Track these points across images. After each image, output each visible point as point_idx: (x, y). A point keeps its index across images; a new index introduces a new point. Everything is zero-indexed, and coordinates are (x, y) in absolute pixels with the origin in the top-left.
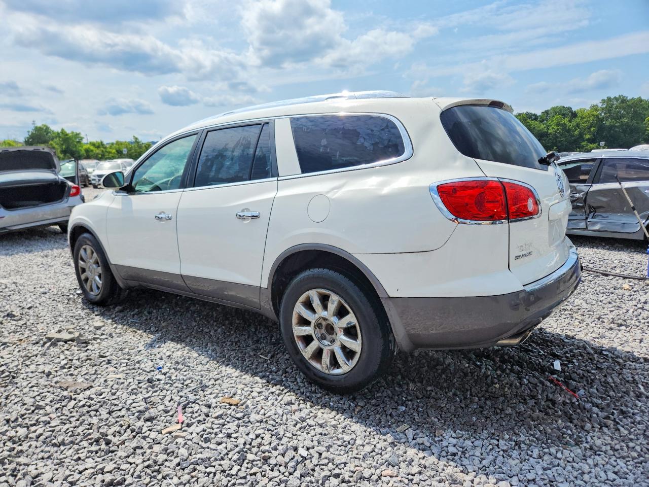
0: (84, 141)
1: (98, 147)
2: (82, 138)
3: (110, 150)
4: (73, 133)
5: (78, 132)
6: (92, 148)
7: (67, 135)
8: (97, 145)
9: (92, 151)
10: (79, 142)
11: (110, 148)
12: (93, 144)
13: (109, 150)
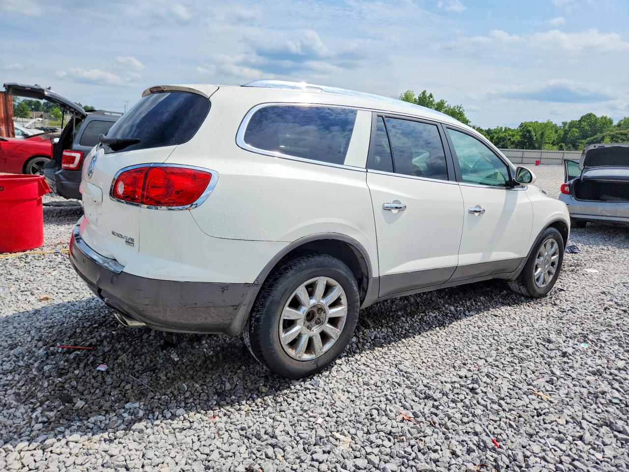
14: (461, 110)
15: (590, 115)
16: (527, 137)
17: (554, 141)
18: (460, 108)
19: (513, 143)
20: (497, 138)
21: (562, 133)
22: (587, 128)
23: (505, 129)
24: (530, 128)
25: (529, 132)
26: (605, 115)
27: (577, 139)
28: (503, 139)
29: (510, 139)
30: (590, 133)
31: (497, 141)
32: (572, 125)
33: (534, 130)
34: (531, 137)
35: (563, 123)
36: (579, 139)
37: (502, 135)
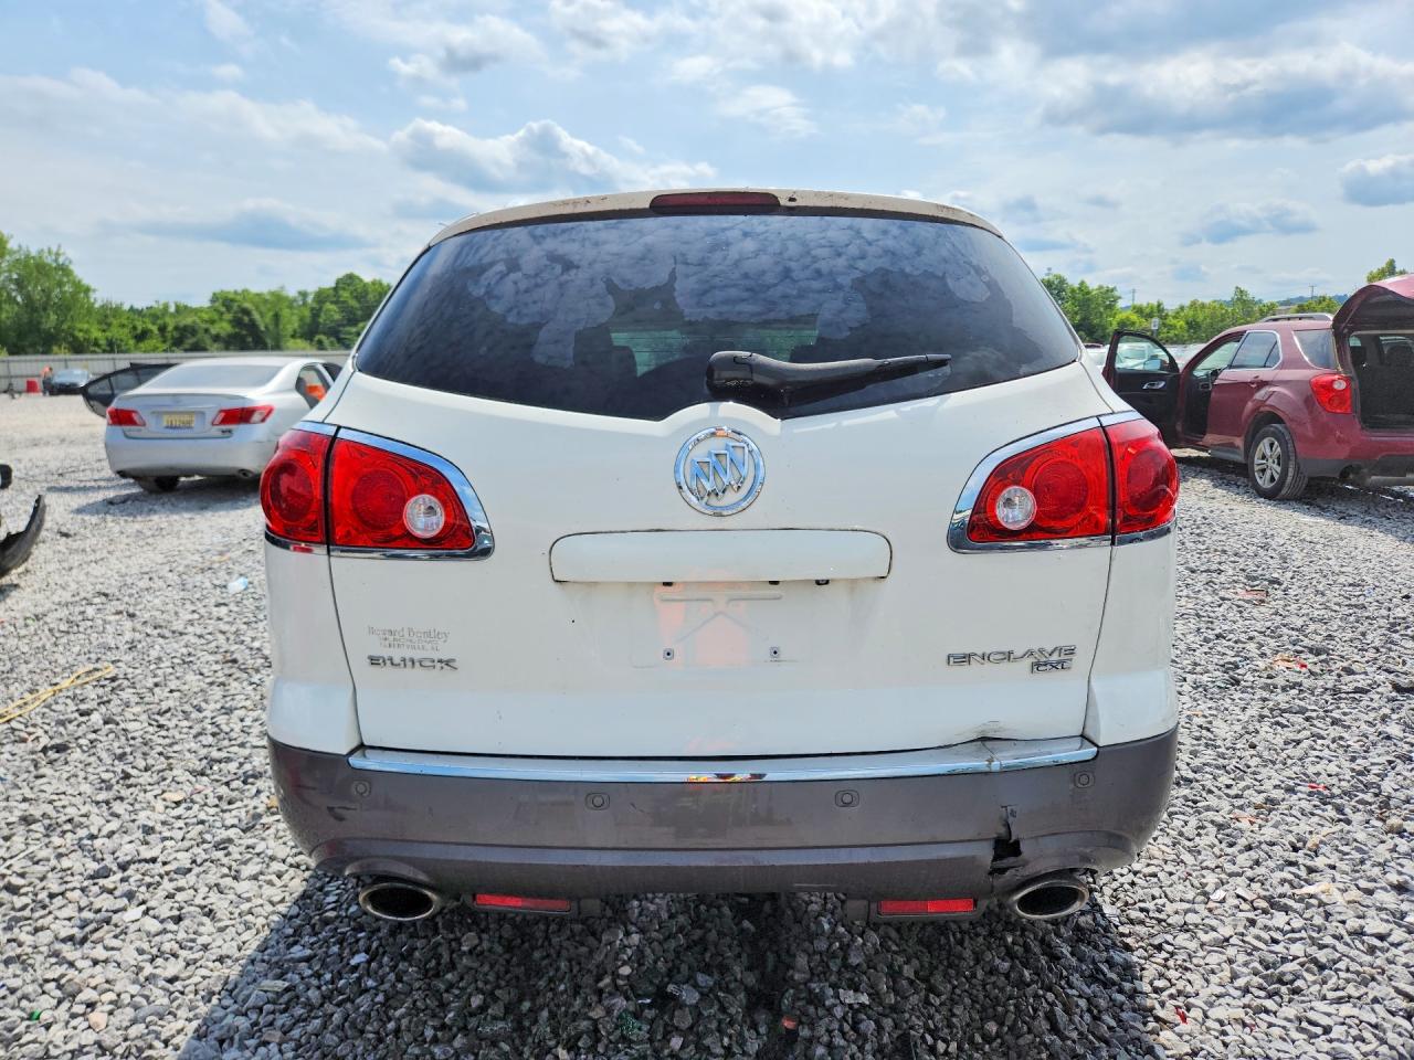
0: (1120, 304)
1: (1150, 316)
2: (1116, 299)
3: (1174, 322)
4: (1101, 287)
5: (1111, 287)
6: (1134, 317)
7: (1088, 293)
8: (1148, 311)
9: (1133, 323)
10: (1110, 307)
11: (1175, 317)
12: (1139, 310)
13: (1171, 321)
14: (61, 260)
15: (351, 278)
16: (245, 325)
17: (295, 331)
18: (57, 254)
19: (216, 338)
20: (176, 328)
21: (307, 313)
22: (353, 303)
23: (177, 307)
24: (247, 305)
25: (246, 312)
26: (377, 278)
27: (339, 326)
28: (191, 330)
29: (207, 331)
30: (359, 313)
31: (176, 334)
32: (321, 297)
33: (257, 308)
34: (253, 326)
35: (300, 293)
36: (344, 326)
37: (188, 321)
